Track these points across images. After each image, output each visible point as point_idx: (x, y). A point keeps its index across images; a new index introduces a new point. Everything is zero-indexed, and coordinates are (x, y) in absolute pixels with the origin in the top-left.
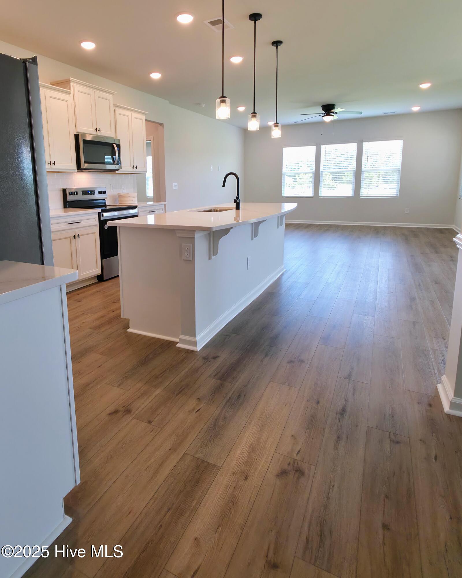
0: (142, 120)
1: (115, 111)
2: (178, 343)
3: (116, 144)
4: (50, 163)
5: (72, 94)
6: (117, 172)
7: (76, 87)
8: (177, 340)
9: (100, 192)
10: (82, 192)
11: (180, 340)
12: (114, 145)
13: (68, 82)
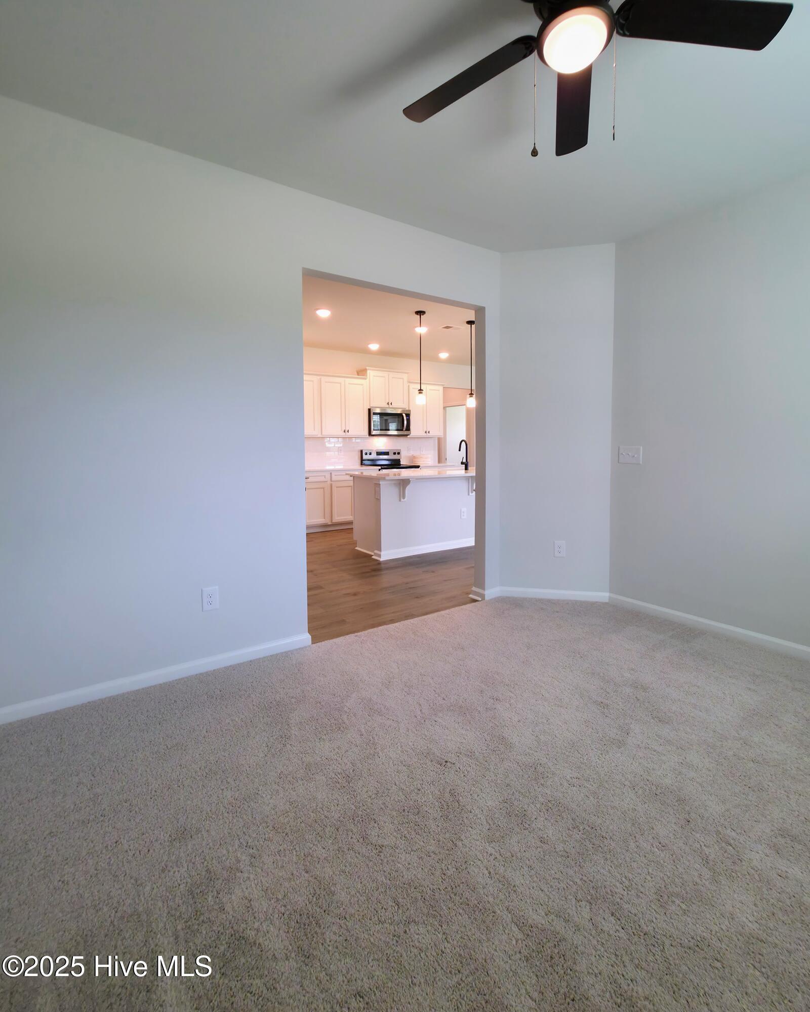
0: (439, 390)
1: (409, 386)
2: (372, 556)
3: (406, 414)
4: (345, 431)
5: (368, 379)
6: (408, 436)
7: (371, 373)
8: (373, 554)
9: (395, 453)
10: (377, 452)
11: (375, 553)
12: (404, 415)
13: (366, 370)
